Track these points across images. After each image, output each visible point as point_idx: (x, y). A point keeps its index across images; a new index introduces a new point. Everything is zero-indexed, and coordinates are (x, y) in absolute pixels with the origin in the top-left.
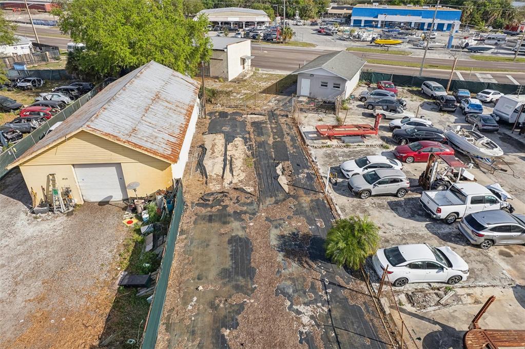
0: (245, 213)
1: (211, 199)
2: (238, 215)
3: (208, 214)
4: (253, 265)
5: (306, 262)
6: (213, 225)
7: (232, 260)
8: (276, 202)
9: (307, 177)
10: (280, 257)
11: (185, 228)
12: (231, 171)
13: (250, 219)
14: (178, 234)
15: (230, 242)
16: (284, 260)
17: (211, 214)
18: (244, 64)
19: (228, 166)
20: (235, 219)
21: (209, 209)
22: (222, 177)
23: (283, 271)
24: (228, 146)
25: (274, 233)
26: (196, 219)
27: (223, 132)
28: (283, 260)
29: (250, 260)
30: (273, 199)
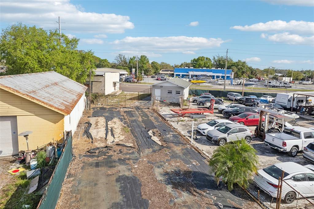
0: (129, 159)
1: (97, 151)
2: (122, 161)
3: (95, 161)
4: (144, 197)
5: (194, 191)
6: (100, 169)
7: (122, 194)
8: (154, 151)
9: (173, 136)
10: (169, 189)
11: (73, 172)
12: (113, 135)
13: (134, 163)
14: (66, 177)
15: (118, 180)
16: (174, 191)
17: (98, 161)
18: (115, 87)
19: (110, 133)
20: (120, 164)
21: (96, 158)
22: (106, 139)
23: (176, 200)
24: (109, 123)
25: (158, 171)
26: (83, 166)
27: (103, 116)
28: (172, 191)
29: (141, 193)
30: (151, 150)
